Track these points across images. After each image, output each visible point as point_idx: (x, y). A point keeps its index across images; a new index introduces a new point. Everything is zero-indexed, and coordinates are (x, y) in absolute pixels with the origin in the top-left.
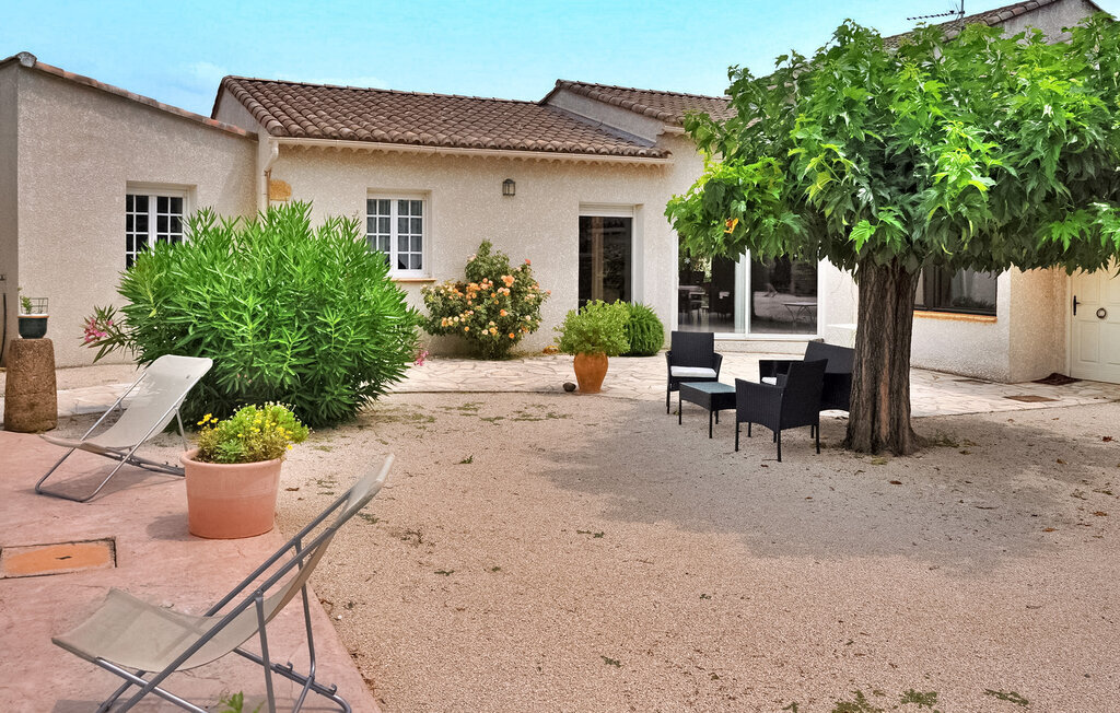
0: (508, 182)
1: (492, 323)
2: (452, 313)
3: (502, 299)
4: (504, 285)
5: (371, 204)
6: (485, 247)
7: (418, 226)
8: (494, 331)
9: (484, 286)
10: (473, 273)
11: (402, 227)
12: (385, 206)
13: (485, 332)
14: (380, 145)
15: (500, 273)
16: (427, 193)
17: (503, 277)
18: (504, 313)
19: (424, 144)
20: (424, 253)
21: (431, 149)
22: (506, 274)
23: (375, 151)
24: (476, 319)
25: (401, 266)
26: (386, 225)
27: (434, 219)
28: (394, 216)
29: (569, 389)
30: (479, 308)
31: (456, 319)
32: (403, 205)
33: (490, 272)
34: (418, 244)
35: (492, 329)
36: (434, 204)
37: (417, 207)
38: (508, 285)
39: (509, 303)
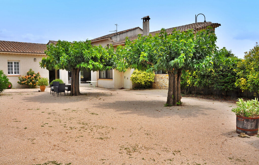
0: (35, 59)
1: (31, 82)
2: (24, 81)
3: (33, 78)
4: (33, 76)
5: (8, 63)
6: (31, 70)
7: (18, 66)
8: (31, 84)
9: (29, 76)
10: (28, 74)
11: (15, 66)
12: (12, 63)
13: (30, 84)
14: (9, 53)
15: (33, 74)
16: (19, 61)
17: (33, 75)
18: (33, 81)
19: (18, 52)
20: (19, 71)
21: (19, 53)
22: (34, 74)
23: (9, 54)
24: (28, 82)
25: (15, 73)
26: (12, 66)
27: (21, 65)
28: (13, 65)
29: (39, 91)
30: (28, 80)
31: (24, 82)
32: (15, 63)
33: (31, 74)
34: (18, 69)
35: (31, 83)
36: (21, 63)
37: (18, 63)
38: (34, 76)
39: (34, 79)
